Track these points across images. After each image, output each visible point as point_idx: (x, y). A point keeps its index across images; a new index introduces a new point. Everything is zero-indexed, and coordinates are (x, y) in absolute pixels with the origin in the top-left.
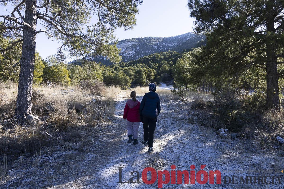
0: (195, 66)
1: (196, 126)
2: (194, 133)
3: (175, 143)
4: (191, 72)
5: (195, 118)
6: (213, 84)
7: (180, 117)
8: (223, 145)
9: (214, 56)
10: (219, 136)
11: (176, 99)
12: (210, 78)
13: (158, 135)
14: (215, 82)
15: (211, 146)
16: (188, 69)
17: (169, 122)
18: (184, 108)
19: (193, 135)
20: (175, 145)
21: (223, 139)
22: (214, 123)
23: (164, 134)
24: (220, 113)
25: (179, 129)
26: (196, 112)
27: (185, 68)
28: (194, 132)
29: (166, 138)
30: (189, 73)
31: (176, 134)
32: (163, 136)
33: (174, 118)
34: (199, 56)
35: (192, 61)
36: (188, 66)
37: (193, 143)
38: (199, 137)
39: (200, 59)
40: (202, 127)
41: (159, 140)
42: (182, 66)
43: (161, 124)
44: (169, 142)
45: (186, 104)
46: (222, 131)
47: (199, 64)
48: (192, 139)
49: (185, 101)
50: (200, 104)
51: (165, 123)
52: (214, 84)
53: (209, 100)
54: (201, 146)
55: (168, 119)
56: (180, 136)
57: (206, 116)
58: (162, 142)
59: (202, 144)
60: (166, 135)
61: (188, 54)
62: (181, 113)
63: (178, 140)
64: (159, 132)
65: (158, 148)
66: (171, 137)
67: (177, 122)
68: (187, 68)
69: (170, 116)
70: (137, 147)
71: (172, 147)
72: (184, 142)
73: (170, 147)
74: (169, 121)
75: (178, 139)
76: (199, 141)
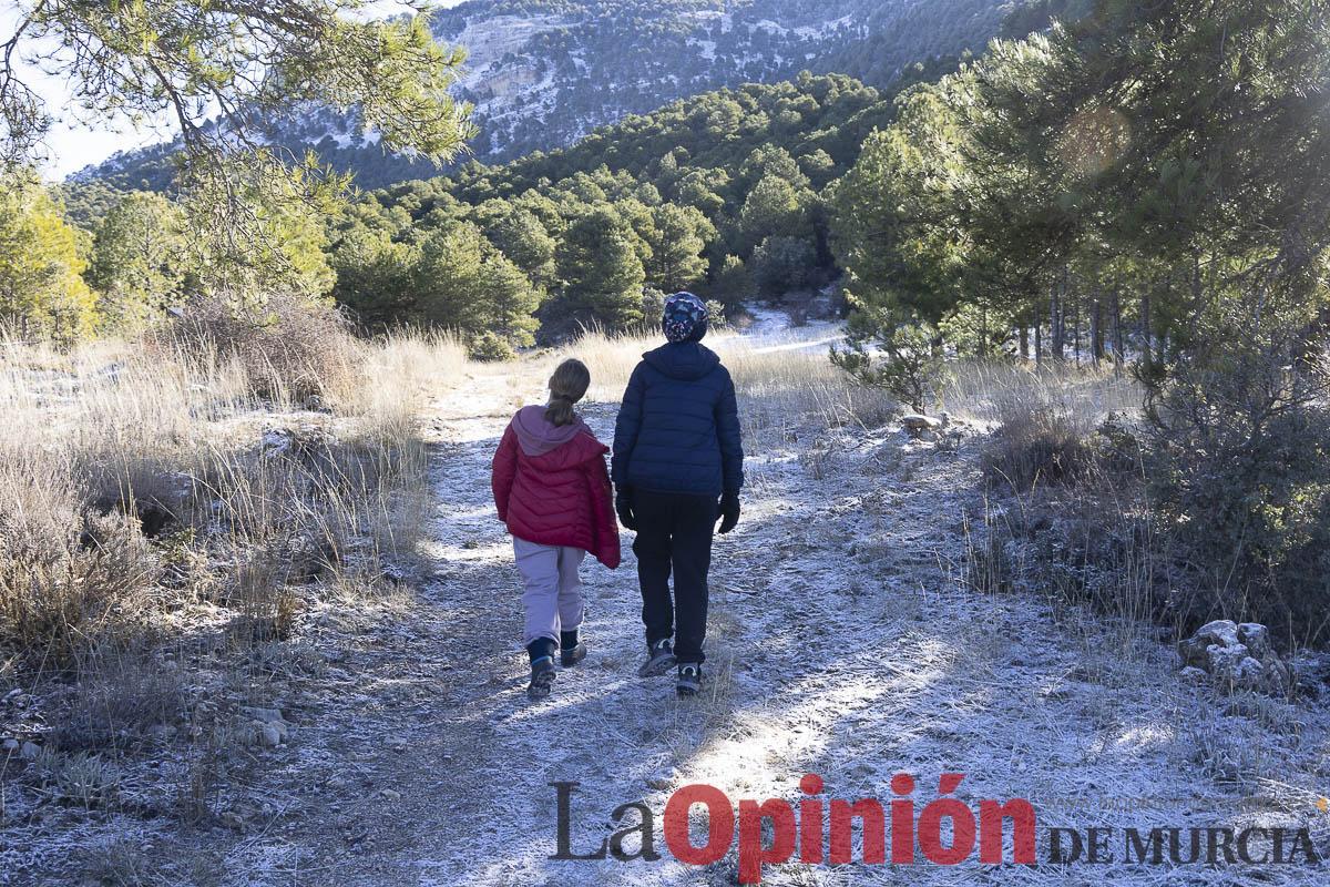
0: (1007, 170)
1: (1027, 609)
2: (1021, 658)
3: (884, 740)
4: (980, 216)
5: (1017, 550)
6: (1124, 307)
7: (907, 546)
8: (1241, 741)
9: (1142, 94)
10: (1202, 672)
11: (877, 419)
12: (1110, 256)
13: (762, 678)
14: (1142, 288)
15: (1150, 754)
16: (957, 192)
17: (833, 587)
18: (937, 478)
19: (1014, 671)
20: (886, 754)
21: (1234, 700)
22: (1160, 580)
23: (801, 672)
24: (1200, 505)
25: (911, 634)
26: (1025, 505)
27: (936, 192)
28: (1017, 650)
29: (822, 704)
30: (965, 224)
31: (891, 672)
32: (797, 691)
33: (869, 555)
34: (1034, 98)
35: (987, 138)
36: (952, 172)
37: (1022, 732)
38: (1056, 689)
39: (1042, 120)
40: (1079, 615)
41: (767, 714)
42: (907, 176)
43: (775, 600)
44: (847, 730)
45: (945, 452)
46: (1227, 638)
47: (1038, 162)
48: (1011, 702)
49: (937, 427)
50: (1044, 449)
51: (800, 589)
52: (1131, 307)
53: (1111, 418)
54: (1079, 756)
55: (822, 559)
56: (921, 685)
57: (1097, 533)
58: (790, 734)
59: (1085, 741)
60: (819, 681)
61: (961, 89)
62: (912, 516)
63: (911, 715)
64: (762, 659)
65: (768, 776)
66: (854, 693)
67: (892, 580)
68: (949, 185)
69: (839, 540)
70: (610, 779)
71: (873, 765)
72: (949, 726)
73: (852, 766)
74: (832, 580)
75: (906, 703)
76: (1061, 718)
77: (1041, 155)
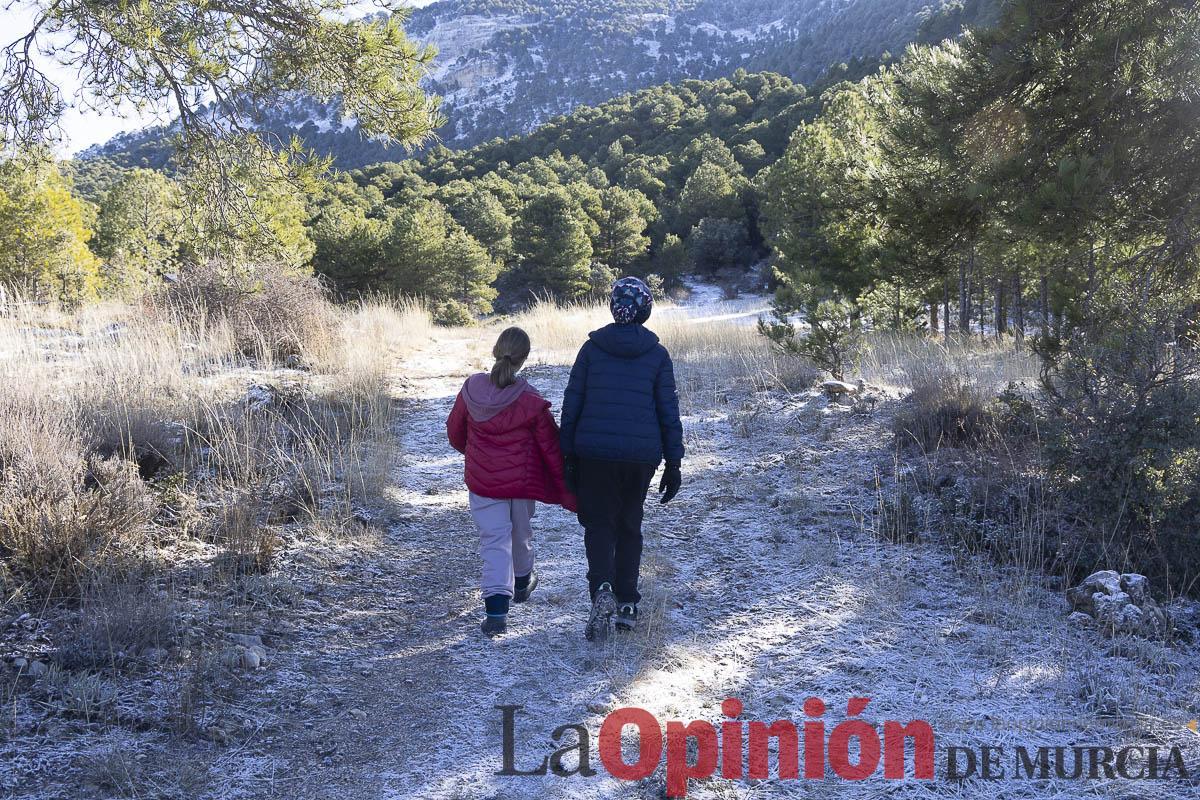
0: (920, 162)
1: (931, 558)
2: (925, 601)
3: (800, 673)
4: (896, 203)
5: (923, 504)
6: (1025, 286)
7: (824, 500)
8: (1122, 679)
9: (1043, 95)
10: (1088, 617)
11: (799, 384)
12: (1012, 241)
13: (692, 615)
14: (1042, 270)
15: (1039, 690)
16: (875, 182)
17: (757, 535)
18: (853, 438)
19: (918, 613)
20: (802, 686)
21: (1116, 642)
22: (1051, 533)
23: (728, 610)
24: (1089, 467)
25: (827, 578)
26: (931, 464)
27: (856, 181)
28: (922, 594)
29: (746, 640)
30: (882, 210)
31: (808, 612)
32: (723, 628)
33: (789, 507)
34: (946, 98)
35: (903, 133)
36: (871, 164)
37: (925, 668)
38: (956, 630)
39: (955, 115)
40: (978, 563)
41: (696, 648)
42: (830, 166)
43: (706, 545)
44: (767, 664)
45: (860, 415)
46: (1111, 587)
47: (950, 155)
48: (915, 641)
49: (854, 392)
50: (950, 415)
51: (728, 537)
52: (1031, 287)
53: (1010, 387)
54: (975, 691)
55: (748, 509)
56: (835, 624)
57: (995, 490)
58: (716, 666)
59: (981, 676)
60: (744, 619)
61: (880, 88)
62: (830, 472)
63: (825, 651)
64: (692, 599)
65: (696, 703)
66: (775, 630)
67: (811, 530)
68: (867, 175)
69: (764, 493)
70: (554, 703)
71: (790, 695)
72: (861, 662)
73: (772, 696)
74: (757, 528)
75: (821, 640)
76: (960, 656)
77: (951, 149)
